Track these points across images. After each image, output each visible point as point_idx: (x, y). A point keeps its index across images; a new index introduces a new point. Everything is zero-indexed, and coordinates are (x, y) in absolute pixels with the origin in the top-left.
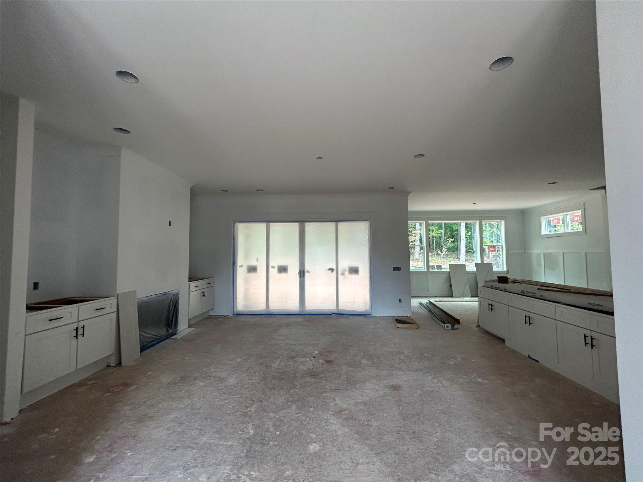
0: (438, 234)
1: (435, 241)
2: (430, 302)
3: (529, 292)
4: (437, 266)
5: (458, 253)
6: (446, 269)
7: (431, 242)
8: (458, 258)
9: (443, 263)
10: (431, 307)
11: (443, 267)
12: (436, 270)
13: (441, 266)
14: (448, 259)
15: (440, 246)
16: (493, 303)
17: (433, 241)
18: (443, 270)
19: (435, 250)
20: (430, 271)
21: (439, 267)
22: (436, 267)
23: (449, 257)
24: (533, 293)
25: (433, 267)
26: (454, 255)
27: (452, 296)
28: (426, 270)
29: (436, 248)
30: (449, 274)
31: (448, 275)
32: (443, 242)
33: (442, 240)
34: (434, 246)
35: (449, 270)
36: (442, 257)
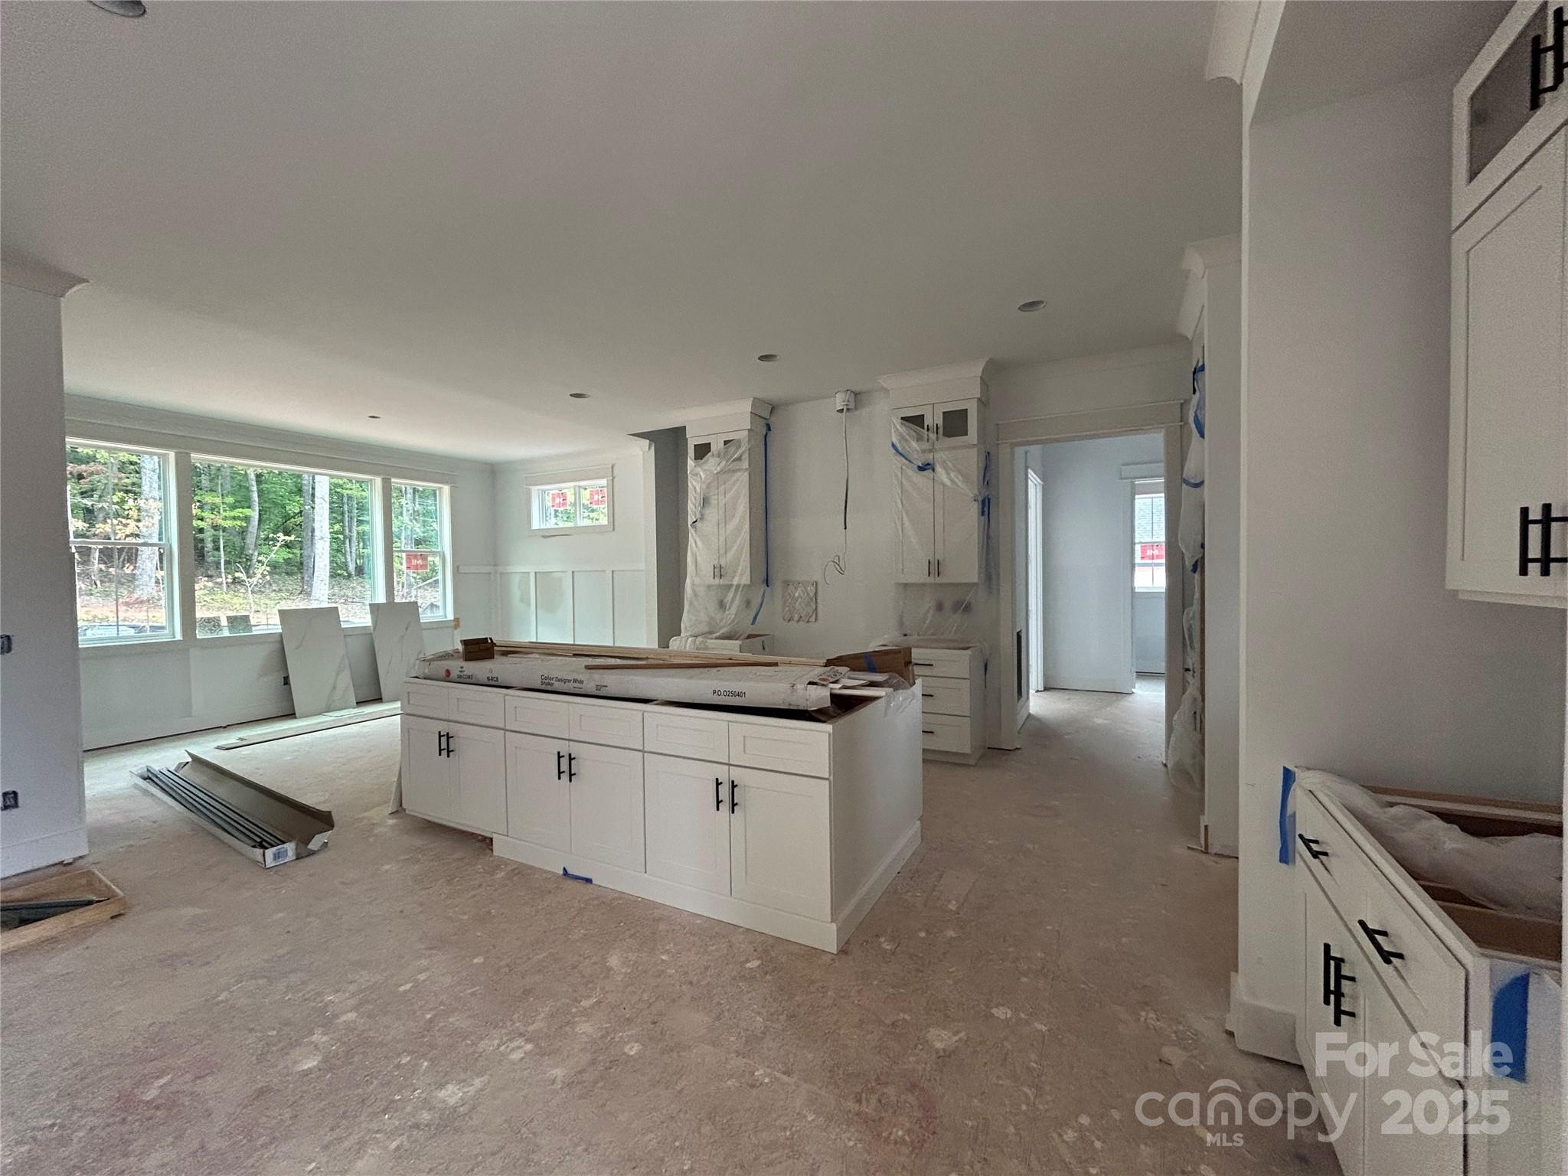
0: (234, 518)
1: (221, 541)
2: (196, 760)
3: (565, 681)
4: (229, 618)
5: (303, 578)
6: (265, 627)
7: (209, 545)
8: (306, 593)
9: (254, 607)
10: (199, 778)
11: (253, 621)
12: (226, 633)
13: (246, 619)
14: (273, 594)
15: (240, 558)
16: (452, 728)
17: (216, 541)
18: (256, 631)
19: (223, 570)
20: (198, 637)
21: (239, 622)
22: (224, 622)
23: (274, 590)
24: (575, 681)
25: (213, 623)
26: (292, 583)
27: (291, 715)
28: (179, 637)
29: (227, 563)
30: (282, 642)
31: (277, 646)
32: (253, 547)
33: (251, 540)
34: (220, 557)
35: (280, 631)
36: (250, 589)
